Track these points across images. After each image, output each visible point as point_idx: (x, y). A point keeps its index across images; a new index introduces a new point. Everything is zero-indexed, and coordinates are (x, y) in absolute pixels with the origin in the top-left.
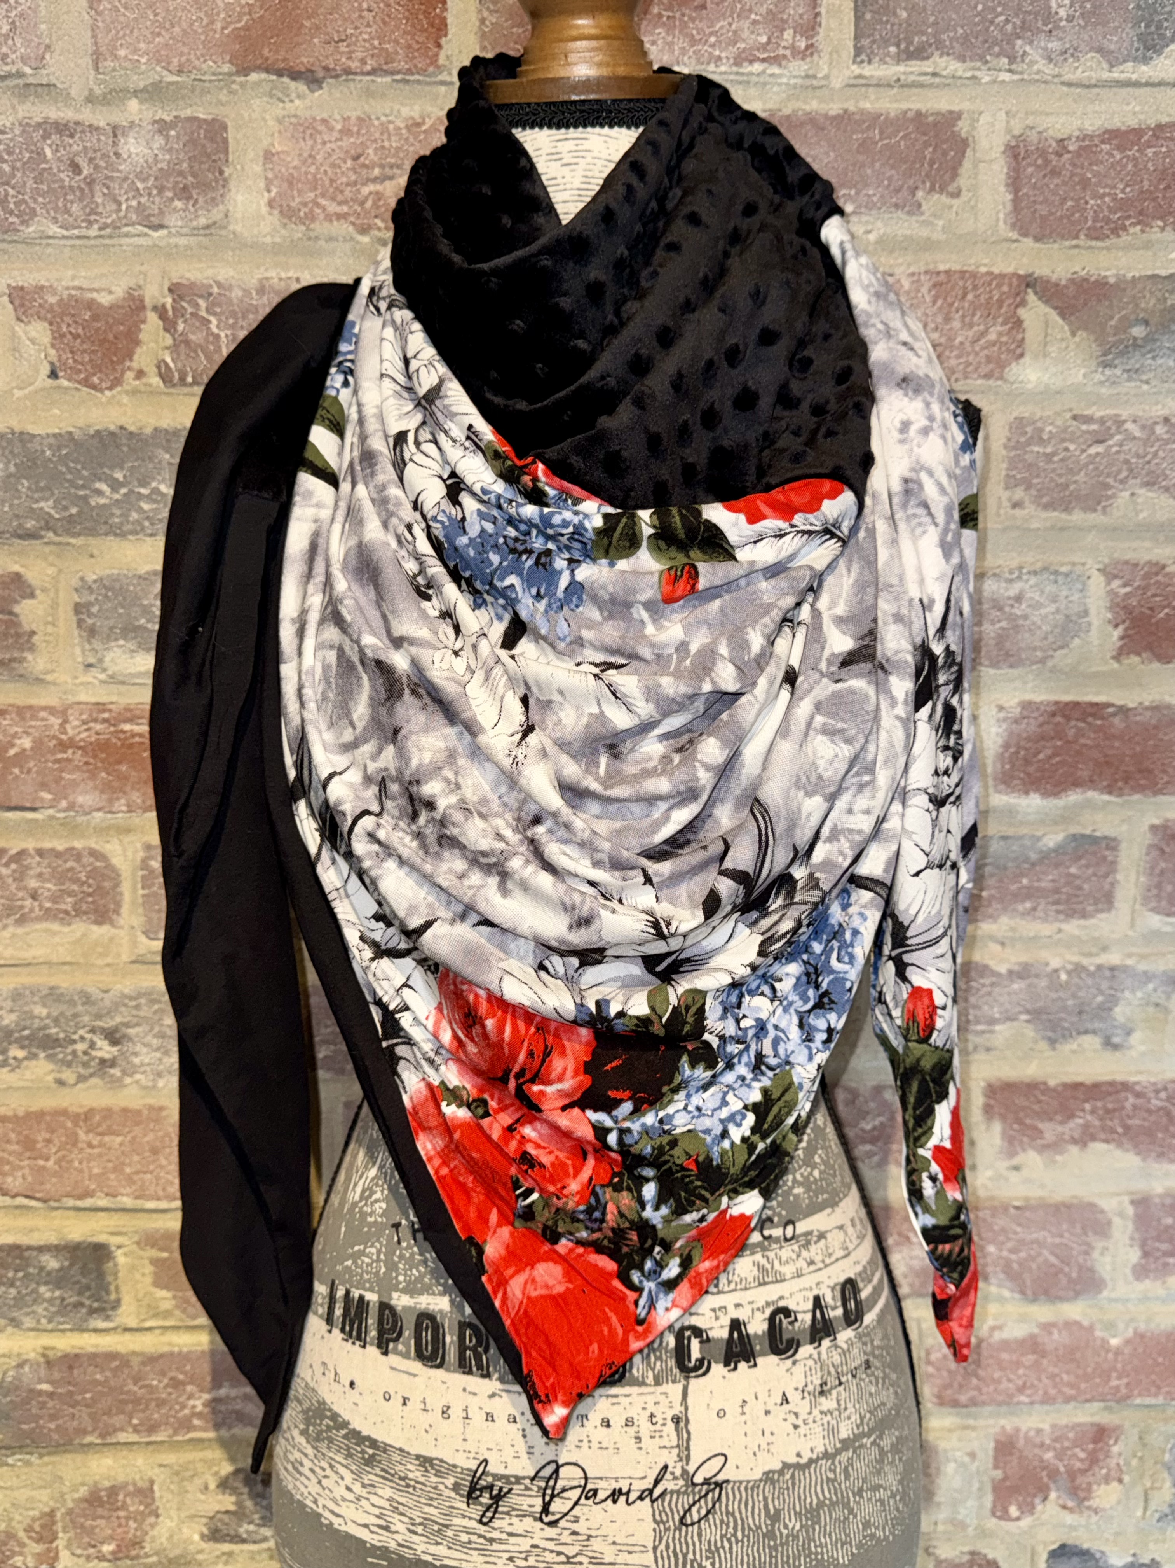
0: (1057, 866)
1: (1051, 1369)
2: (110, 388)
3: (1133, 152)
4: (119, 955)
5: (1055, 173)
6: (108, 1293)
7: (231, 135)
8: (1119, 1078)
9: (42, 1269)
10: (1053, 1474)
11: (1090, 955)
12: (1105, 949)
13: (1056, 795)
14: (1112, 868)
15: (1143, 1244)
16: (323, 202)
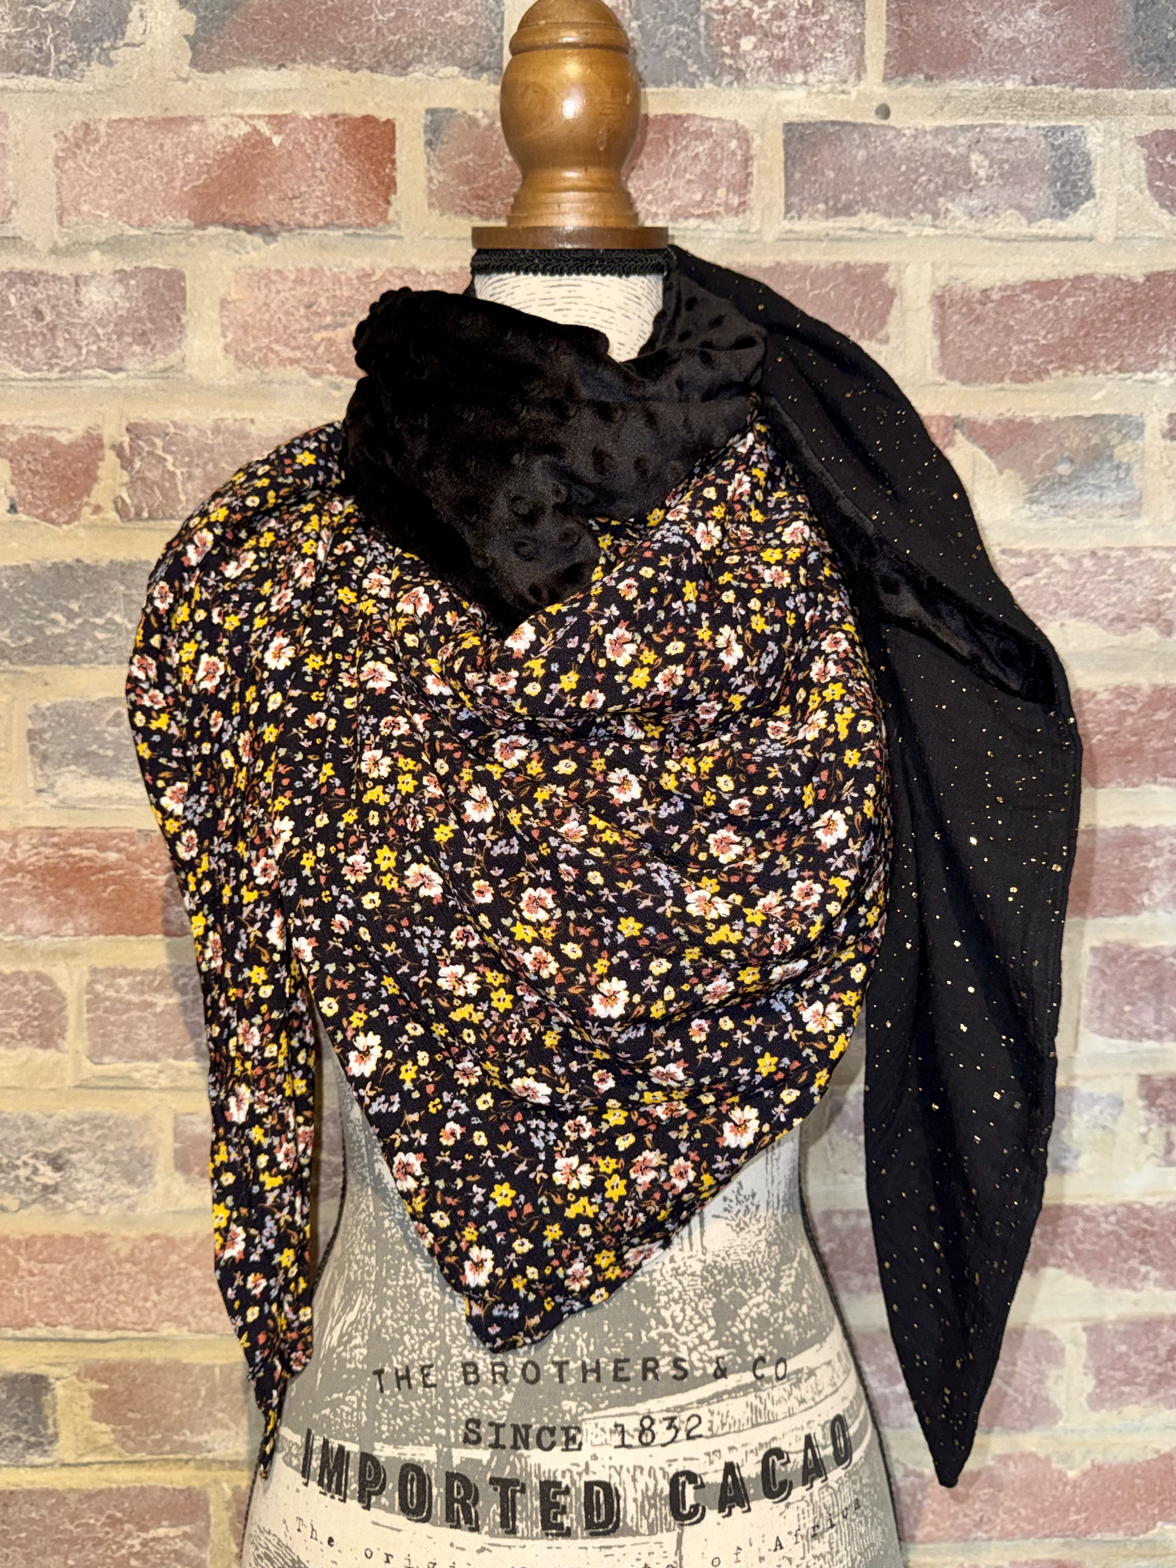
1: (1008, 1503)
2: (67, 523)
3: (1054, 301)
4: (63, 1080)
5: (979, 320)
6: (46, 1427)
7: (188, 285)
8: (1068, 1201)
15: (1098, 1372)
16: (276, 347)
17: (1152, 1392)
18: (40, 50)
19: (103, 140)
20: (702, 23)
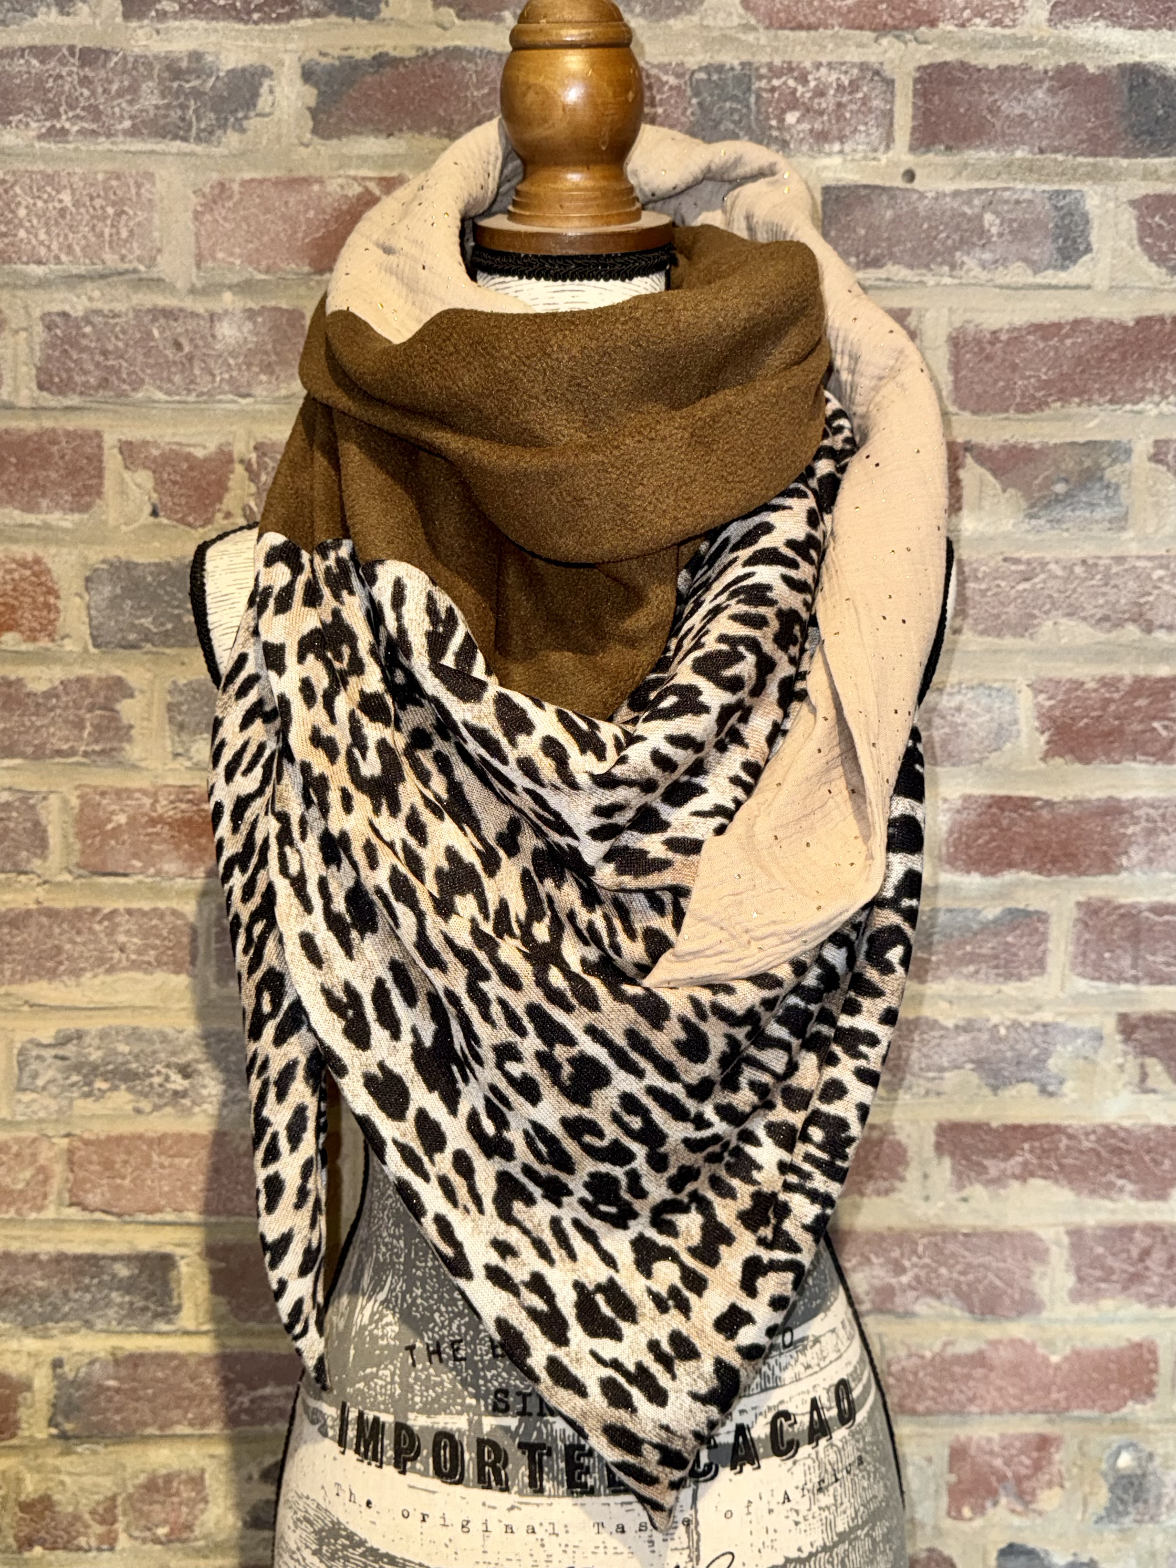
0: (995, 935)
1: (998, 1382)
2: (202, 526)
3: (1054, 342)
5: (989, 358)
6: (171, 1298)
8: (1053, 1121)
9: (114, 1276)
10: (1002, 1478)
11: (1026, 1013)
12: (1039, 1008)
13: (993, 874)
14: (1044, 938)
15: (1078, 1270)
17: (1125, 1288)
18: (183, 119)
19: (237, 197)
20: (753, 99)
